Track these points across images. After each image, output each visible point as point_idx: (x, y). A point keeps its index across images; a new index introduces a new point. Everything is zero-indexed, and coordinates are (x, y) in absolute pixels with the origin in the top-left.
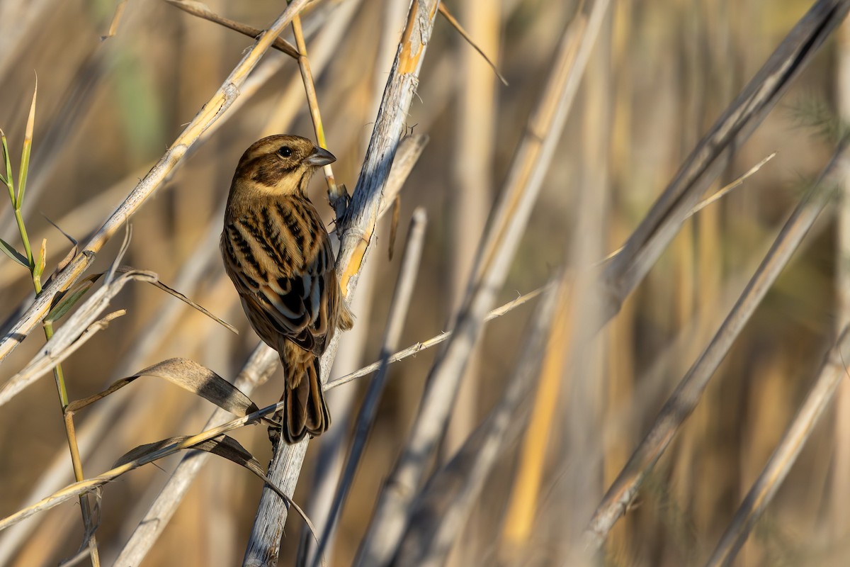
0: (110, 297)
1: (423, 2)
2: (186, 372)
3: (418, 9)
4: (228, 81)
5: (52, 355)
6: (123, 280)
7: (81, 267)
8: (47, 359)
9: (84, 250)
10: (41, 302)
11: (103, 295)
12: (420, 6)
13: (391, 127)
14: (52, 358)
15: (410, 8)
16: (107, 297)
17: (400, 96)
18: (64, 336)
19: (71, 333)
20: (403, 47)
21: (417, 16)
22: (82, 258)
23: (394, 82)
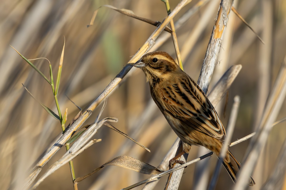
0: (97, 128)
1: (224, 8)
2: (126, 161)
3: (222, 11)
4: (150, 38)
5: (72, 153)
6: (103, 121)
7: (86, 117)
8: (70, 155)
9: (87, 110)
10: (69, 132)
11: (94, 128)
12: (223, 10)
13: (211, 61)
14: (72, 155)
15: (219, 10)
16: (96, 129)
17: (215, 48)
18: (78, 145)
19: (80, 144)
20: (216, 27)
21: (222, 14)
22: (86, 113)
23: (212, 42)
